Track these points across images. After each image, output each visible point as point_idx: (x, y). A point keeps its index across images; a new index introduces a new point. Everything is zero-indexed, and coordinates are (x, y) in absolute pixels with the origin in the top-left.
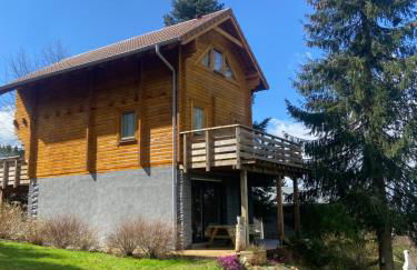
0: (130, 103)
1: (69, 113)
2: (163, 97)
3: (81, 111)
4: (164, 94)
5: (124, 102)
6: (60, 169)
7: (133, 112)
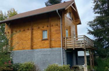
0: (45, 28)
1: (24, 30)
2: (57, 26)
3: (28, 30)
4: (57, 25)
5: (43, 27)
6: (21, 48)
7: (47, 30)
